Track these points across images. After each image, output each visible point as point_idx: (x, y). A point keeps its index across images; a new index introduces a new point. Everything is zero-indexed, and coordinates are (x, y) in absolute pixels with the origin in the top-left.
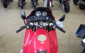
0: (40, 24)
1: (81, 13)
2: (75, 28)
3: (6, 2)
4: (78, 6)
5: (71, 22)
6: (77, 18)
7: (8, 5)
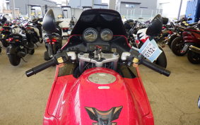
0: (95, 56)
1: (195, 71)
2: (190, 102)
3: (17, 53)
4: (185, 58)
5: (177, 89)
6: (189, 81)
7: (21, 60)
